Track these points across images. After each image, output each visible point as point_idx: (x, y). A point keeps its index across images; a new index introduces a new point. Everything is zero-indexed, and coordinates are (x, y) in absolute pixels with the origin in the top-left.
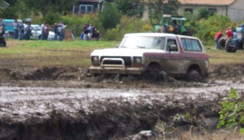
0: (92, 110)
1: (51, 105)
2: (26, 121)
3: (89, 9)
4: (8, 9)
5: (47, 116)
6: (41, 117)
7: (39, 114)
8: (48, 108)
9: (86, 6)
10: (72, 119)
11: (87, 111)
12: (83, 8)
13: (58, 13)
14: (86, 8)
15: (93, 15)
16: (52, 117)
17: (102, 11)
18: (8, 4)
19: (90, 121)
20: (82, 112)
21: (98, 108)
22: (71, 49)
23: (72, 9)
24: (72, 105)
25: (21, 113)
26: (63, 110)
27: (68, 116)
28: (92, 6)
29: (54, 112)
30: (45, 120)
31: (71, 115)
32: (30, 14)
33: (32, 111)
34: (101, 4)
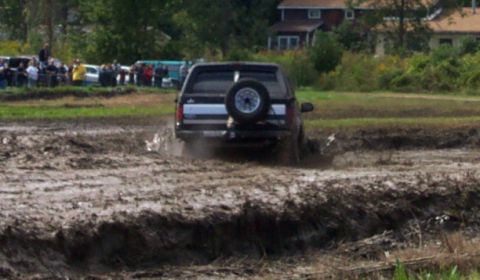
0: (306, 200)
1: (242, 194)
2: (206, 219)
3: (294, 42)
4: (169, 46)
5: (236, 211)
6: (227, 212)
7: (225, 207)
8: (239, 198)
9: (289, 38)
10: (276, 214)
11: (298, 200)
12: (284, 42)
13: (246, 50)
14: (289, 42)
15: (300, 52)
16: (245, 211)
17: (313, 44)
18: (169, 38)
19: (302, 217)
20: (290, 203)
21: (315, 196)
23: (267, 44)
24: (274, 193)
25: (197, 206)
26: (260, 201)
27: (269, 209)
28: (297, 37)
29: (248, 204)
30: (234, 216)
31: (274, 208)
32: (204, 52)
33: (213, 202)
34: (311, 34)
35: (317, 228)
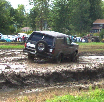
0: (99, 67)
1: (84, 66)
2: (76, 71)
3: (96, 31)
4: (68, 32)
5: (83, 69)
6: (81, 70)
8: (84, 67)
9: (95, 30)
10: (92, 70)
11: (97, 67)
13: (86, 33)
14: (95, 31)
15: (98, 34)
16: (85, 70)
17: (101, 32)
18: (68, 30)
19: (98, 71)
20: (95, 68)
21: (101, 66)
22: (90, 45)
23: (90, 32)
24: (91, 65)
25: (75, 68)
26: (89, 67)
27: (91, 69)
28: (97, 30)
29: (86, 68)
31: (92, 69)
32: (76, 34)
33: (78, 68)
34: (100, 29)
35: (101, 73)
